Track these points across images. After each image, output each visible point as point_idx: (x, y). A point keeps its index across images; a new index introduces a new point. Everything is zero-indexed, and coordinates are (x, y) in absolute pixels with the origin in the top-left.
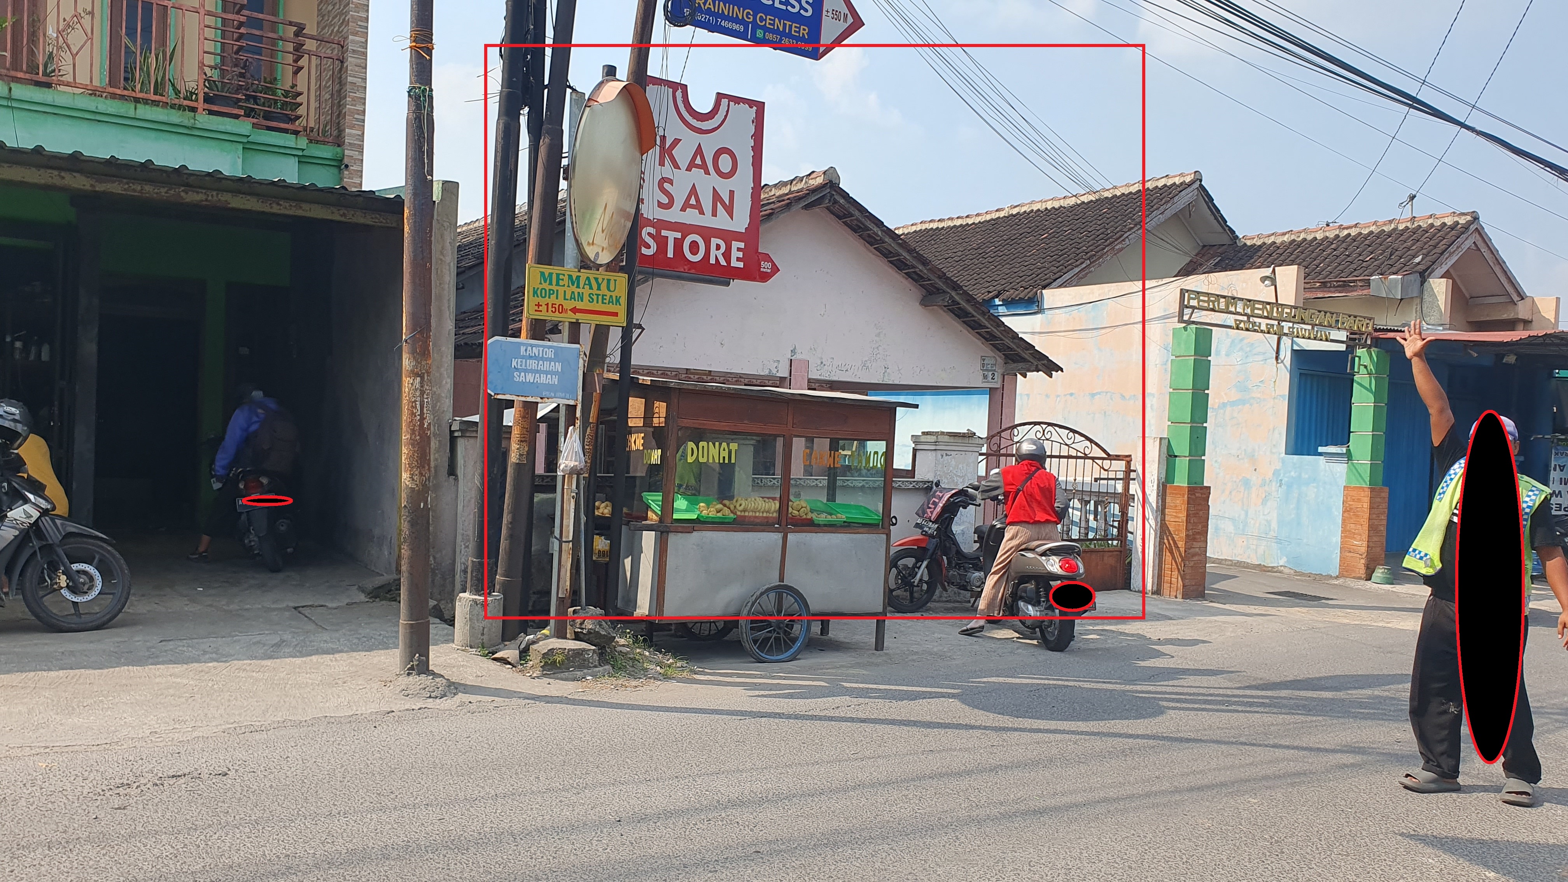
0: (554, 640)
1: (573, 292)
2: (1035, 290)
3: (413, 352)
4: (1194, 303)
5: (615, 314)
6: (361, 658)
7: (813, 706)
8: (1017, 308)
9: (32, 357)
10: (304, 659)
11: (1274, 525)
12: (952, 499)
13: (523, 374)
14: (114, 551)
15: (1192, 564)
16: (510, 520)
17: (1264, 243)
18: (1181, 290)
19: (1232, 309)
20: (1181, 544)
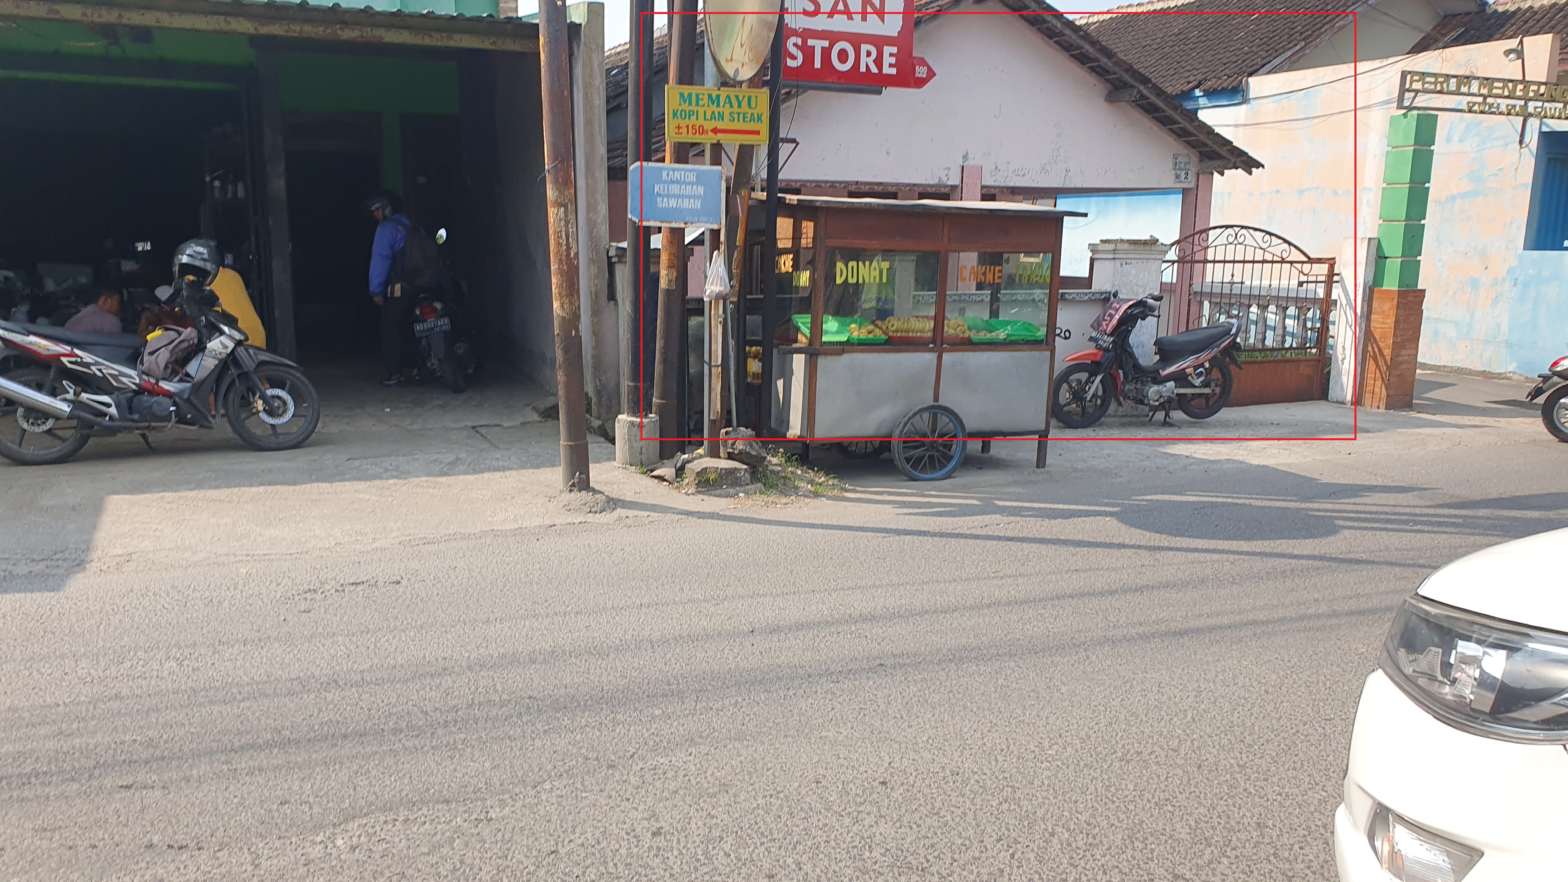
0: (707, 459)
1: (713, 113)
2: (1240, 78)
3: (556, 182)
4: (1417, 86)
5: (758, 133)
6: (529, 475)
7: (960, 524)
8: (1218, 99)
9: (229, 195)
10: (477, 476)
11: (1505, 328)
12: (1129, 311)
13: (665, 199)
14: (303, 378)
15: (1398, 373)
16: (662, 345)
17: (1519, 9)
18: (1403, 72)
19: (1464, 89)
20: (1387, 352)
